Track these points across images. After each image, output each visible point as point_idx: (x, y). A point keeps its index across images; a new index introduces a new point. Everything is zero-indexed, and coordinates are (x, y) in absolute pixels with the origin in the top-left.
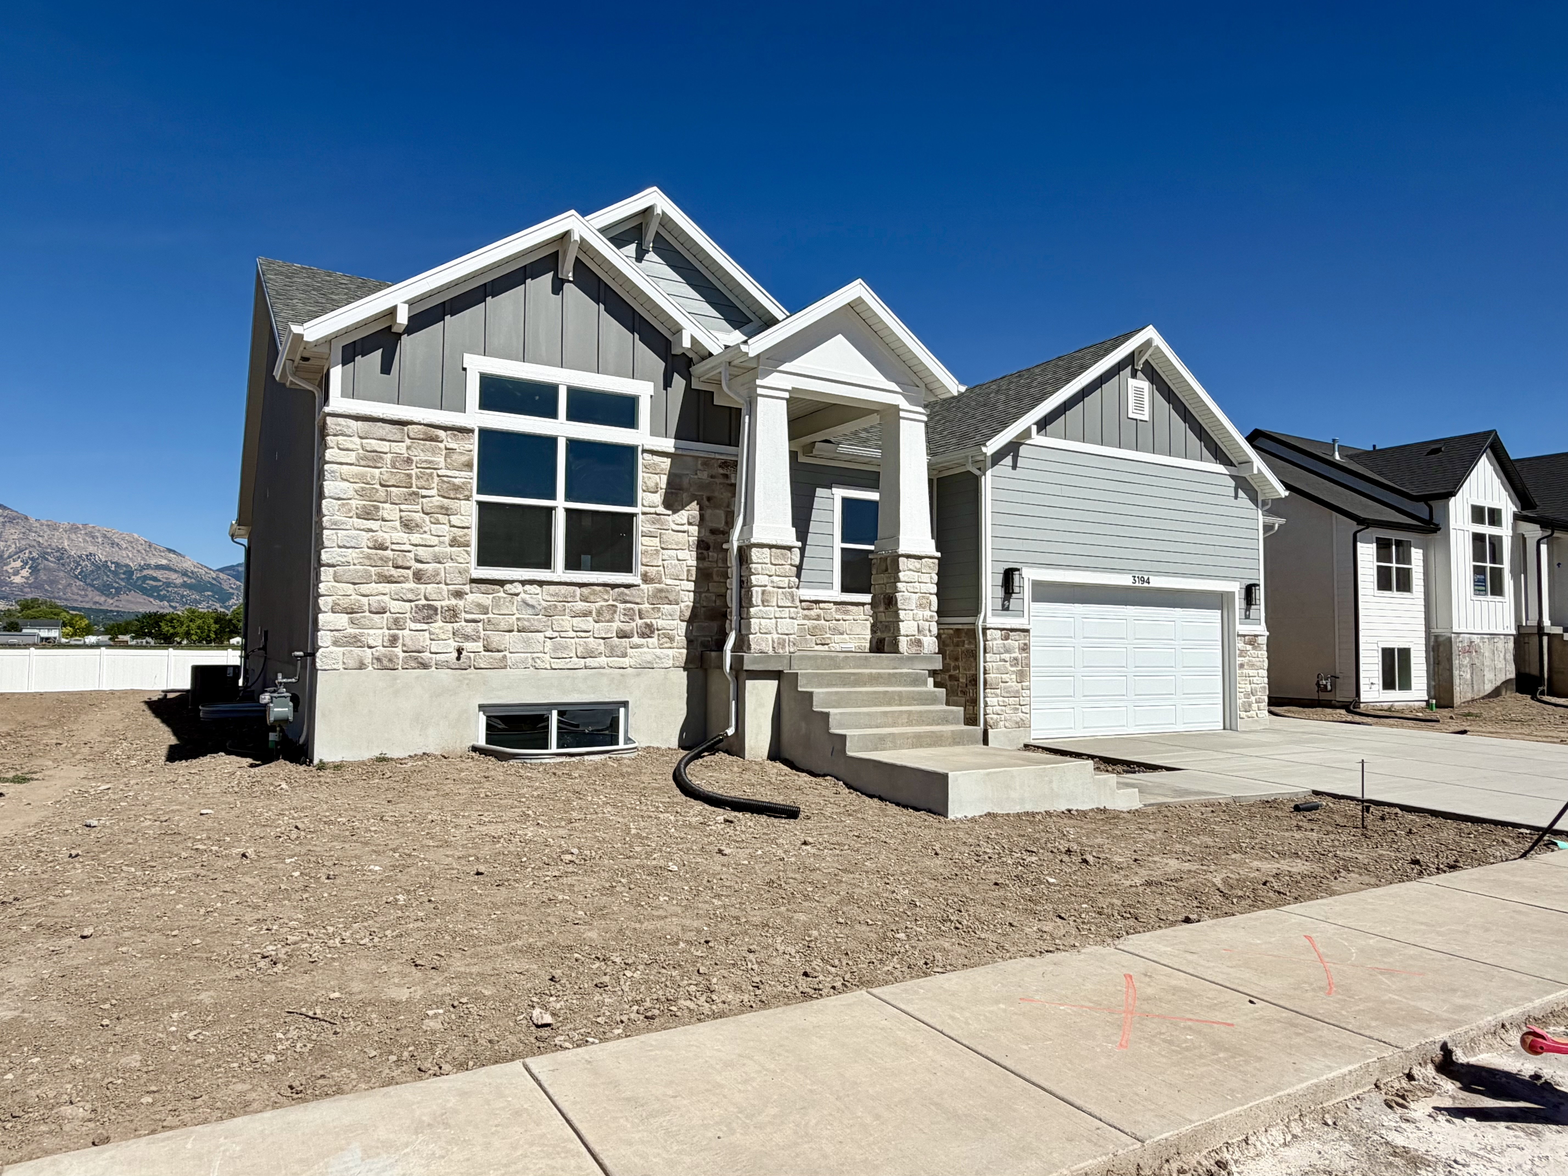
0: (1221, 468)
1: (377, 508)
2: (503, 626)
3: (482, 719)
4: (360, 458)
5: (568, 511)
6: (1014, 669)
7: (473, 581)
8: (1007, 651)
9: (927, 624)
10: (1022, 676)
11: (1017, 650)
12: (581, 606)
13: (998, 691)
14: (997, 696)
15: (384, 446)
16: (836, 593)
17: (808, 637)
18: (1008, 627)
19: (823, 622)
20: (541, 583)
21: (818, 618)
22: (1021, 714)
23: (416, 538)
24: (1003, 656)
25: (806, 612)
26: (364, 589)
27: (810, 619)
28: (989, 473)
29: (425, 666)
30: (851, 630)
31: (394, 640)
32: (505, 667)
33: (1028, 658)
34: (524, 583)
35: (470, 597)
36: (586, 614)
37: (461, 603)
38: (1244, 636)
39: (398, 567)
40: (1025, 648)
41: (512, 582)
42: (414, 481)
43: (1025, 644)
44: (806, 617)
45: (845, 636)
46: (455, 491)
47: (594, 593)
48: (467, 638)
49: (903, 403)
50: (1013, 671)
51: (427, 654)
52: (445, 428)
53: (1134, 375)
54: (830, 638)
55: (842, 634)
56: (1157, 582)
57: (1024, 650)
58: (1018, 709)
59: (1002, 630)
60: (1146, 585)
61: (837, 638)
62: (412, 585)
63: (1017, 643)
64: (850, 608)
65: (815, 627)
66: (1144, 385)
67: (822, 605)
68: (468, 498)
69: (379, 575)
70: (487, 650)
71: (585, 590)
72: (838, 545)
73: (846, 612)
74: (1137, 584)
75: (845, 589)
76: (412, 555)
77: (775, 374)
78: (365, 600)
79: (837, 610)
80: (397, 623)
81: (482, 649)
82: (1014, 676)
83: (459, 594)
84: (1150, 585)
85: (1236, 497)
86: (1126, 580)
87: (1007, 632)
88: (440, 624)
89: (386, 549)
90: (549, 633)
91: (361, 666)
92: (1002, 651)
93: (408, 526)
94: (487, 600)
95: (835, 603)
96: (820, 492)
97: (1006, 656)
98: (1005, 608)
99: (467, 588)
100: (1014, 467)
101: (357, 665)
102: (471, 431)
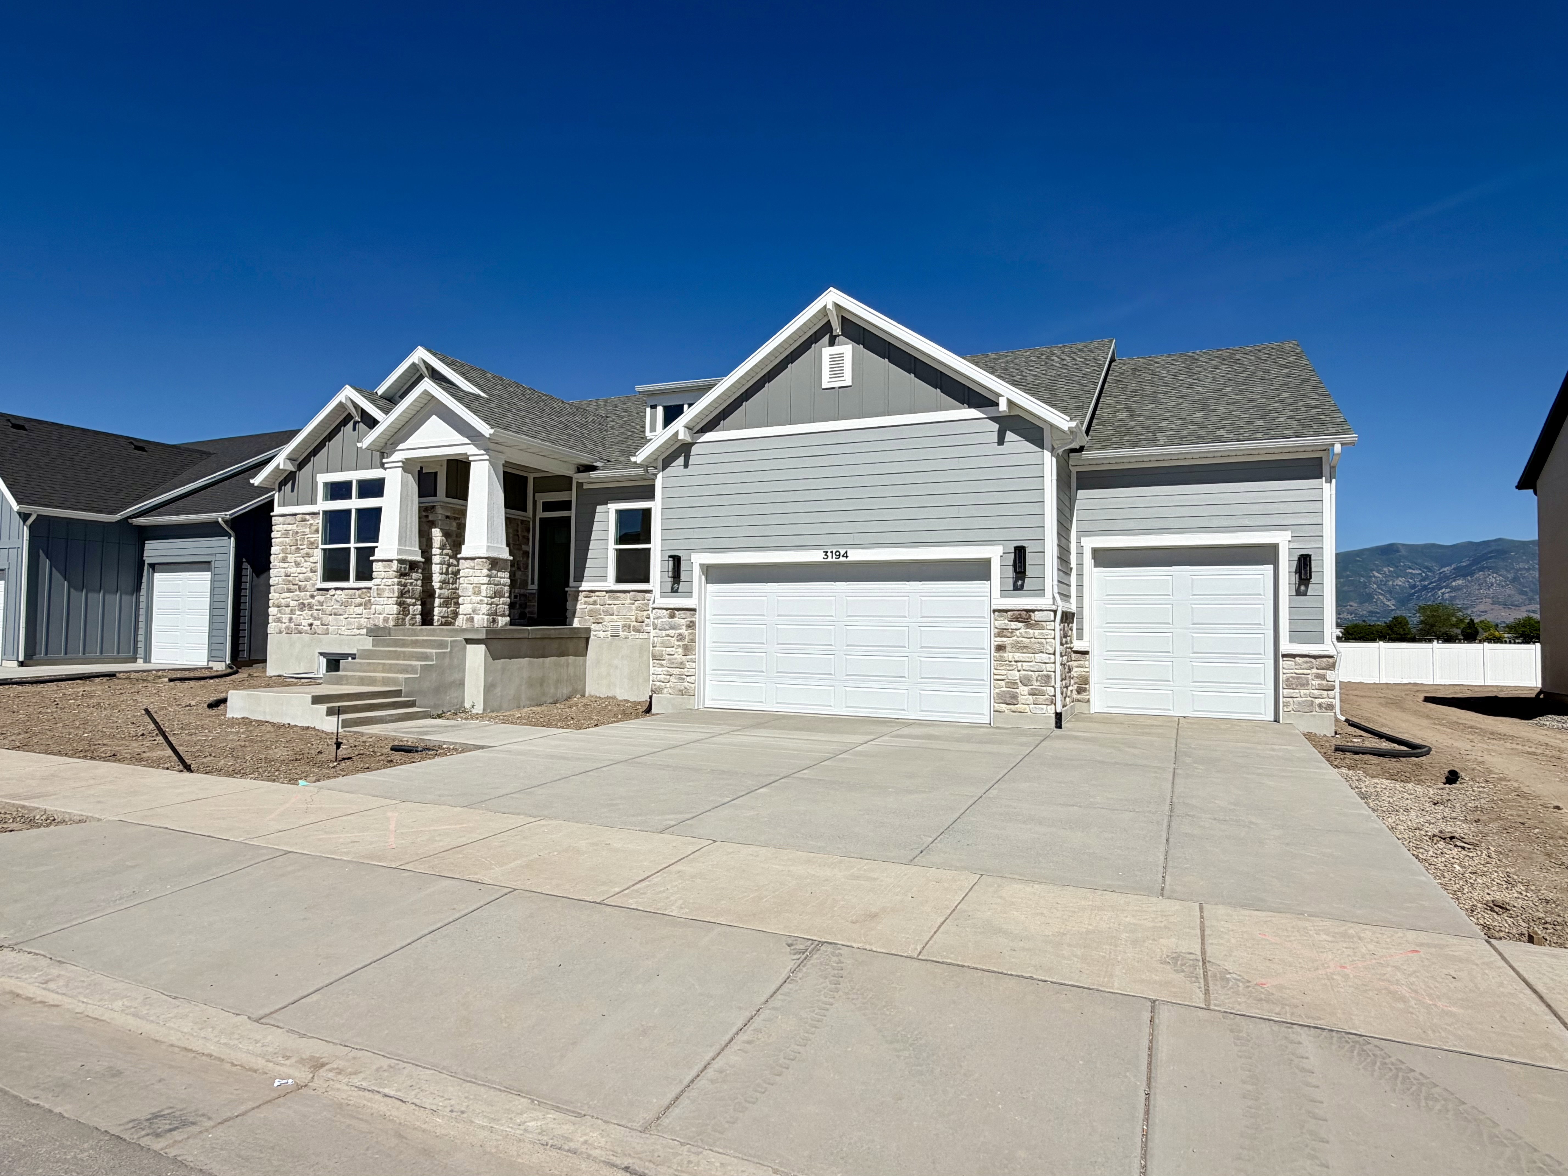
0: (973, 413)
1: (287, 557)
2: (328, 612)
3: (323, 661)
4: (283, 534)
5: (357, 549)
6: (681, 643)
7: (319, 590)
8: (673, 628)
9: (479, 606)
10: (687, 650)
11: (684, 627)
12: (359, 600)
13: (663, 662)
14: (662, 666)
15: (290, 527)
16: (611, 583)
17: (588, 617)
18: (672, 606)
19: (598, 606)
20: (342, 589)
21: (595, 603)
22: (686, 684)
23: (299, 570)
24: (667, 632)
25: (586, 599)
26: (283, 595)
27: (589, 604)
28: (660, 476)
29: (301, 633)
30: (619, 612)
31: (290, 619)
32: (328, 634)
33: (693, 634)
34: (336, 589)
35: (316, 598)
36: (360, 605)
37: (313, 601)
38: (1006, 611)
39: (294, 585)
40: (691, 625)
41: (331, 589)
42: (299, 543)
43: (691, 622)
44: (586, 603)
45: (615, 617)
46: (312, 545)
47: (363, 593)
48: (315, 619)
49: (471, 450)
50: (679, 646)
51: (302, 627)
52: (309, 514)
53: (832, 343)
54: (601, 618)
55: (612, 615)
56: (856, 555)
57: (690, 627)
58: (684, 679)
59: (667, 609)
60: (842, 559)
61: (607, 618)
62: (297, 593)
63: (683, 621)
64: (619, 594)
65: (591, 610)
66: (846, 349)
67: (597, 594)
68: (317, 547)
69: (287, 589)
70: (322, 625)
71: (360, 592)
72: (612, 547)
73: (616, 598)
74: (830, 559)
75: (619, 580)
76: (297, 579)
77: (396, 453)
78: (283, 601)
79: (609, 597)
80: (292, 612)
81: (319, 624)
82: (680, 650)
83: (312, 597)
84: (849, 559)
85: (1001, 441)
86: (817, 556)
87: (673, 612)
88: (306, 611)
89: (289, 576)
90: (346, 616)
91: (281, 632)
92: (667, 627)
93: (298, 564)
94: (321, 598)
95: (607, 592)
96: (599, 508)
97: (672, 632)
98: (674, 591)
99: (315, 593)
100: (686, 465)
101: (278, 631)
102: (319, 513)
